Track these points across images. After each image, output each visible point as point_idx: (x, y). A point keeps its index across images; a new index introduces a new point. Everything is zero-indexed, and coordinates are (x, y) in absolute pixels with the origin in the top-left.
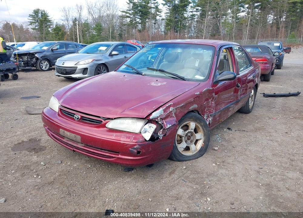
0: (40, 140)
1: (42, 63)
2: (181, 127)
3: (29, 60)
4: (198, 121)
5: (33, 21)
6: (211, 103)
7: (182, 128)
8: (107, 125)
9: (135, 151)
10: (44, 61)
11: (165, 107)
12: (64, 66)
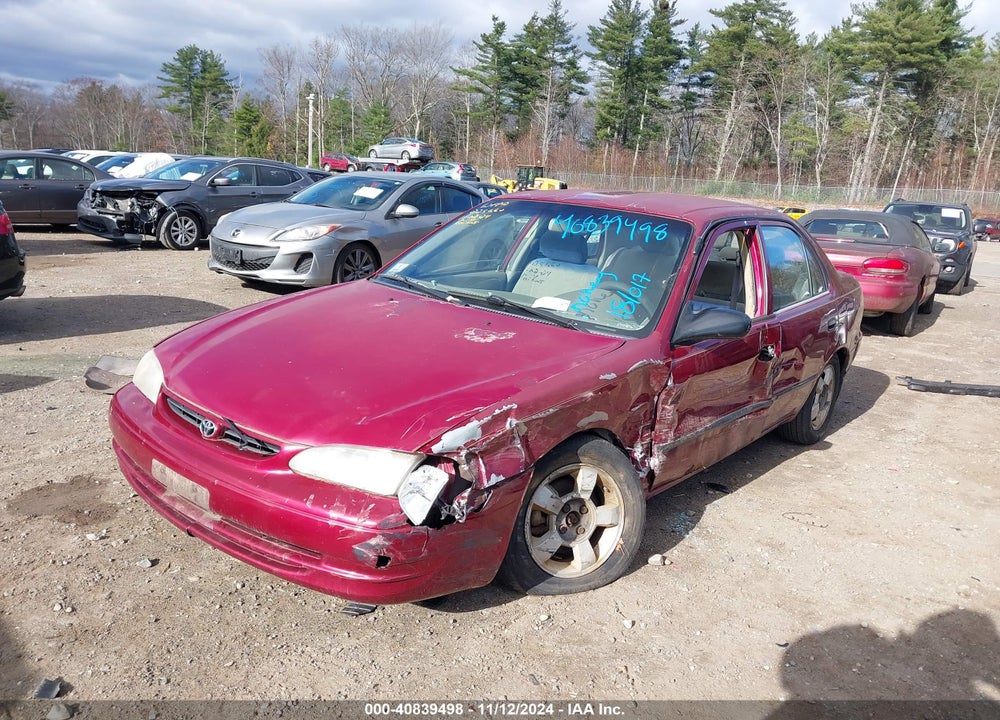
0: (103, 483)
1: (176, 225)
2: (546, 481)
3: (138, 210)
4: (608, 466)
5: (176, 85)
6: (663, 409)
7: (552, 484)
8: (292, 463)
9: (372, 556)
10: (183, 218)
11: (490, 418)
12: (235, 240)
